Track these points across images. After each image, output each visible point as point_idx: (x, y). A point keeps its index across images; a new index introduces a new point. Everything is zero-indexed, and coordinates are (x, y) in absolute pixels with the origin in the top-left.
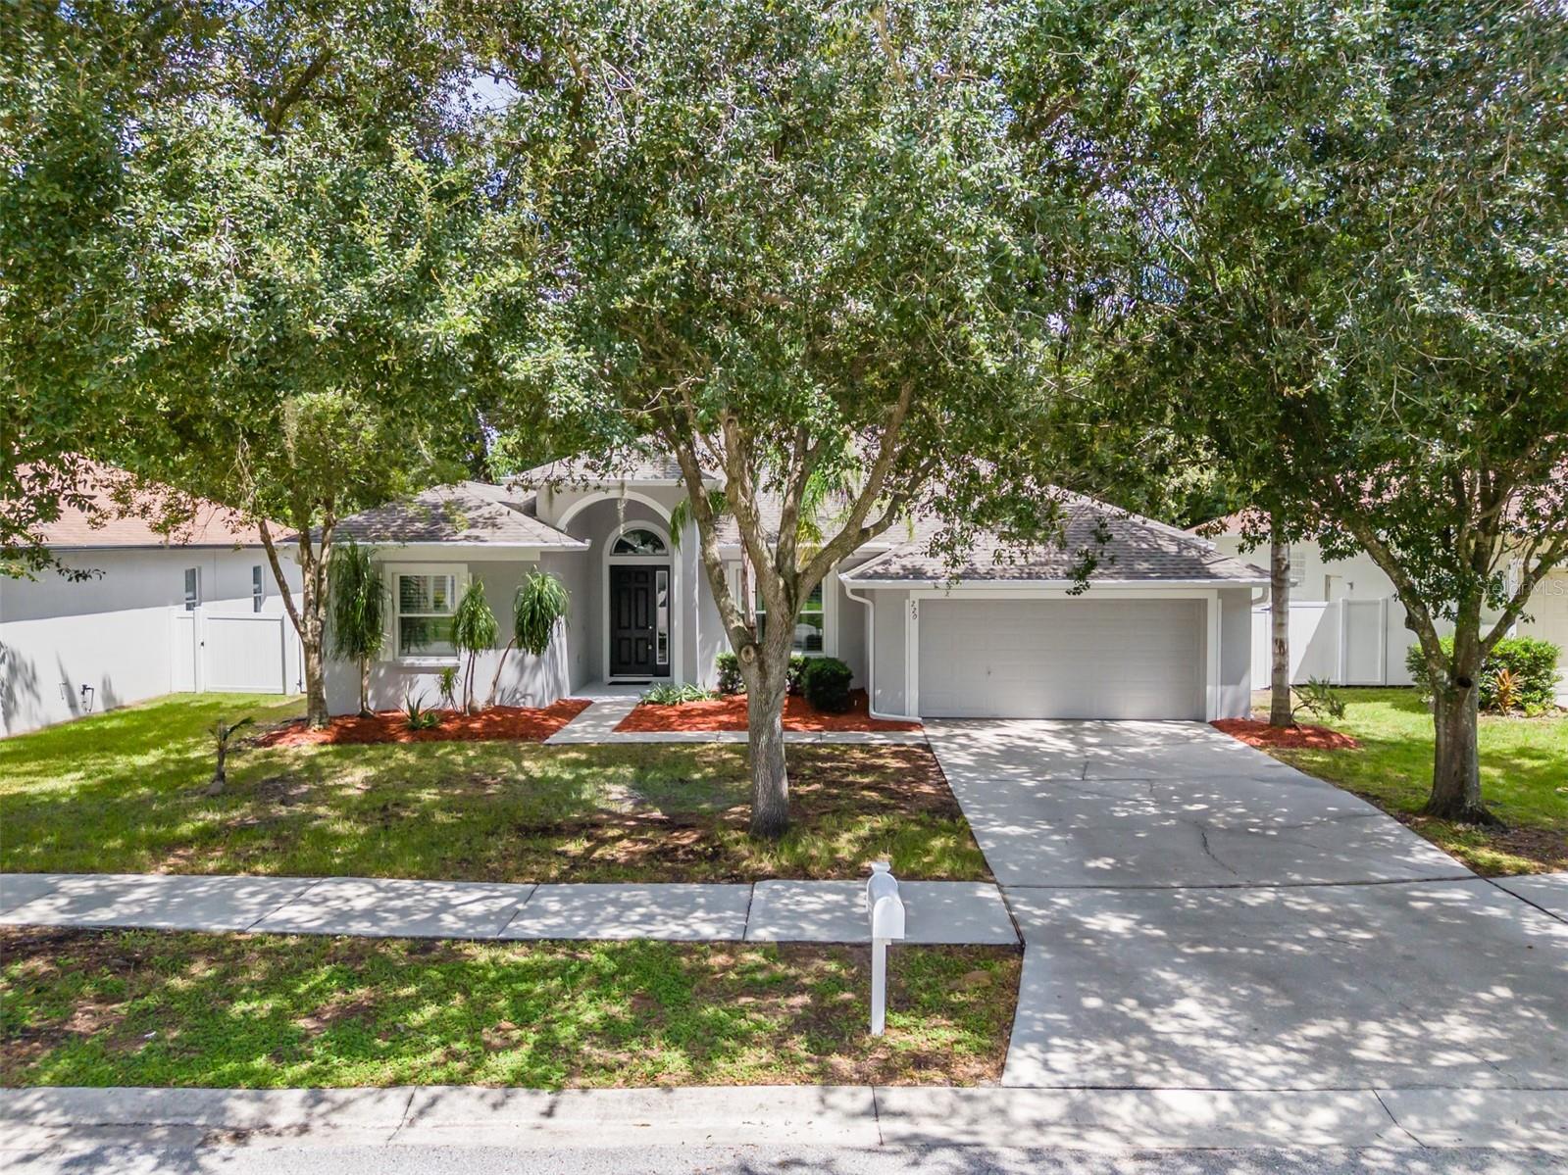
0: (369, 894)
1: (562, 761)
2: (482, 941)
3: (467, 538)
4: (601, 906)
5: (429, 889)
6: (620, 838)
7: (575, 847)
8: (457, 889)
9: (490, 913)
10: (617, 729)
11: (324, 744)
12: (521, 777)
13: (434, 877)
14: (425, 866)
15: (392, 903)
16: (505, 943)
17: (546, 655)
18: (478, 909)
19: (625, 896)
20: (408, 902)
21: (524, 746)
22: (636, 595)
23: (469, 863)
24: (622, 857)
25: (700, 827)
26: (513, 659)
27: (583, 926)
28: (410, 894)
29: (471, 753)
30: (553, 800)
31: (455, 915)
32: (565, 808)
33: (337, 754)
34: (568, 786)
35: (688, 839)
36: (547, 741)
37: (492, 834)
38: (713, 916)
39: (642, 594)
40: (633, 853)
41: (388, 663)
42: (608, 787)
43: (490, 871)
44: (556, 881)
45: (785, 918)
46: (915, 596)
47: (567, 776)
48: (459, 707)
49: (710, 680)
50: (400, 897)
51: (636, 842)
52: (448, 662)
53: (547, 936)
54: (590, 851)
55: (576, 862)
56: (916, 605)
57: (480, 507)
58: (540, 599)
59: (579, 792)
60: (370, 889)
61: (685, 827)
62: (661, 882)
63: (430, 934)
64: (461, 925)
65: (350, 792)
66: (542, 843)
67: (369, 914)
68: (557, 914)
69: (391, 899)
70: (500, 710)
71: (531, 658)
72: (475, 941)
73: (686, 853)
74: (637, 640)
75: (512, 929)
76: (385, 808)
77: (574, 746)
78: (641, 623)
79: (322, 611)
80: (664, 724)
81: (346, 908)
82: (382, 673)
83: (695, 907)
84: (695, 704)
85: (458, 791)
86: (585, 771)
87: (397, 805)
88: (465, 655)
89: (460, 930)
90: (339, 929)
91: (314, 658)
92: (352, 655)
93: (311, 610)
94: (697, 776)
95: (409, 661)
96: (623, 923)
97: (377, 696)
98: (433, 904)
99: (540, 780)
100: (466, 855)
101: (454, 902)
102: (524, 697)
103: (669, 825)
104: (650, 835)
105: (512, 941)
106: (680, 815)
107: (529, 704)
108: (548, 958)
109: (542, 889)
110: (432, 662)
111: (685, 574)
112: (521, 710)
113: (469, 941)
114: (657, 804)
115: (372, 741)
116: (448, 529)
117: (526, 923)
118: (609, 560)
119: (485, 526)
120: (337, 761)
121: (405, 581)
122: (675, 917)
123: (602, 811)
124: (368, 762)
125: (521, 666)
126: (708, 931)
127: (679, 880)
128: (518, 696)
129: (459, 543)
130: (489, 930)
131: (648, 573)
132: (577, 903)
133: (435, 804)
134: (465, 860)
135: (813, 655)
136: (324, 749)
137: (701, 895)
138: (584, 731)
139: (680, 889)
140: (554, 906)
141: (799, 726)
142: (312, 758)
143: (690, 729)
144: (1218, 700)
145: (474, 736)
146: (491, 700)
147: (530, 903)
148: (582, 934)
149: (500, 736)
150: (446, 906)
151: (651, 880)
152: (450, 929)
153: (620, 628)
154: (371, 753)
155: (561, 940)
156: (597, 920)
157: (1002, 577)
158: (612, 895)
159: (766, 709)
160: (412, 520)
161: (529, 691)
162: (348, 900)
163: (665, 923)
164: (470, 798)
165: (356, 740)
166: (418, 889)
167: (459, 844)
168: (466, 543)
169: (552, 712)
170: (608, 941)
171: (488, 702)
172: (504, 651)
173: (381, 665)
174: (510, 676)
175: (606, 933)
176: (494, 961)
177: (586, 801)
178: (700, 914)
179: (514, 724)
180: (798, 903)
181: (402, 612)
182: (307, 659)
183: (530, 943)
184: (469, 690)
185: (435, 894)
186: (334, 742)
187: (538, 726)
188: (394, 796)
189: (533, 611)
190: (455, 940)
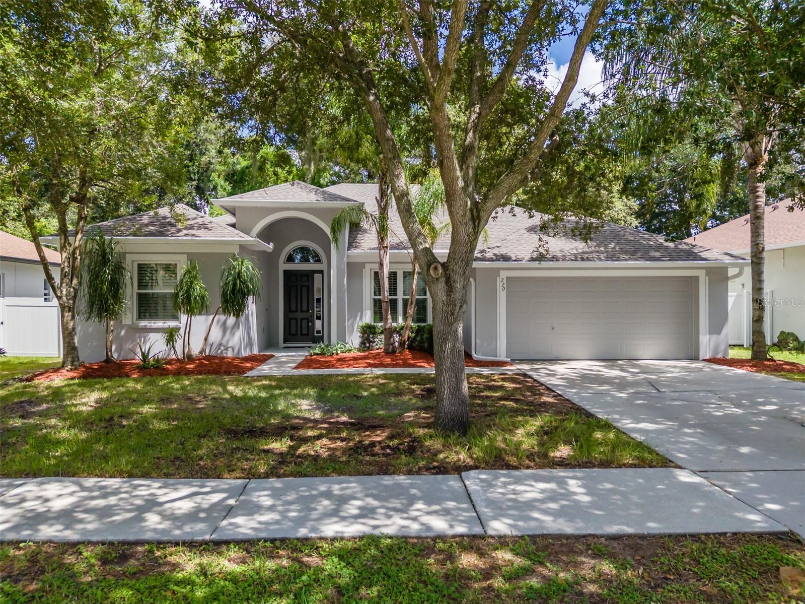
0: (72, 494)
1: (257, 386)
2: (191, 545)
3: (186, 235)
4: (313, 498)
5: (136, 487)
6: (319, 437)
7: (279, 445)
8: (165, 486)
9: (199, 509)
10: (296, 368)
11: (72, 379)
12: (227, 396)
13: (146, 475)
14: (136, 465)
15: (94, 503)
16: (217, 546)
17: (242, 318)
18: (186, 506)
19: (336, 489)
20: (112, 500)
21: (227, 378)
22: (301, 290)
23: (182, 461)
24: (324, 453)
25: (387, 427)
26: (218, 321)
27: (300, 522)
28: (116, 492)
29: (187, 383)
30: (255, 410)
31: (160, 513)
32: (266, 415)
33: (79, 385)
34: (265, 402)
35: (379, 436)
36: (245, 375)
37: (204, 437)
38: (435, 507)
39: (305, 290)
40: (334, 449)
41: (129, 326)
42: (299, 401)
43: (201, 468)
44: (267, 476)
45: (510, 508)
46: (504, 274)
47: (263, 394)
48: (180, 356)
49: (355, 340)
50: (105, 496)
51: (333, 440)
52: (172, 324)
53: (264, 535)
54: (293, 448)
55: (283, 459)
56: (505, 281)
57: (196, 218)
58: (239, 274)
59: (275, 406)
60: (74, 488)
61: (373, 428)
62: (370, 474)
63: (131, 538)
64: (165, 525)
65: (84, 408)
66: (249, 442)
67: (67, 516)
68: (271, 508)
69: (93, 498)
70: (208, 358)
71: (231, 320)
72: (184, 543)
73: (383, 448)
74: (302, 319)
75: (224, 528)
76: (111, 419)
77: (265, 377)
78: (305, 307)
79: (75, 281)
80: (328, 365)
81: (42, 509)
82: (123, 333)
83: (412, 500)
84: (347, 354)
85: (175, 406)
86: (277, 392)
87: (121, 417)
88: (184, 318)
89: (164, 531)
90: (26, 533)
91: (68, 315)
92: (100, 315)
93: (66, 280)
94: (365, 394)
95: (143, 323)
96: (344, 519)
97: (119, 350)
98: (138, 502)
99: (242, 398)
100: (178, 454)
101: (162, 499)
102: (226, 349)
103: (359, 426)
104: (344, 435)
105: (227, 543)
106: (365, 419)
107: (230, 354)
108: (271, 564)
109: (253, 483)
110: (159, 324)
111: (338, 268)
112: (224, 358)
113: (177, 544)
114: (343, 412)
115: (110, 377)
116: (173, 230)
117: (239, 520)
118: (283, 266)
119: (199, 228)
120: (79, 389)
121: (141, 267)
122: (396, 510)
123: (297, 417)
124: (104, 389)
125: (224, 326)
126: (439, 524)
127: (386, 473)
128: (222, 348)
129: (180, 238)
130: (200, 530)
131: (310, 275)
132: (291, 497)
133: (155, 416)
134: (177, 458)
135: (423, 324)
136: (72, 382)
137: (412, 486)
138: (271, 369)
139: (387, 480)
140: (267, 502)
141: (426, 365)
142: (59, 388)
143: (348, 367)
144: (707, 344)
145: (188, 373)
146: (203, 350)
147: (242, 498)
148: (303, 532)
149: (209, 372)
150: (152, 504)
151: (359, 473)
152: (155, 530)
153: (291, 311)
154: (108, 384)
155: (283, 540)
156: (315, 515)
157: (563, 260)
158: (323, 488)
159: (451, 319)
160: (147, 225)
161: (230, 345)
162: (47, 500)
163: (389, 517)
164: (186, 410)
165: (100, 376)
166: (126, 487)
167: (172, 445)
168: (185, 238)
169: (246, 359)
170: (334, 539)
171: (201, 353)
172: (211, 317)
173: (122, 327)
174: (216, 335)
175: (330, 529)
176: (203, 572)
177: (282, 411)
178: (420, 505)
179: (219, 365)
180: (515, 492)
181: (139, 289)
182: (63, 316)
183: (247, 545)
184: (186, 344)
185: (143, 492)
186: (79, 378)
187: (236, 366)
188: (120, 409)
189: (235, 285)
190: (160, 544)
